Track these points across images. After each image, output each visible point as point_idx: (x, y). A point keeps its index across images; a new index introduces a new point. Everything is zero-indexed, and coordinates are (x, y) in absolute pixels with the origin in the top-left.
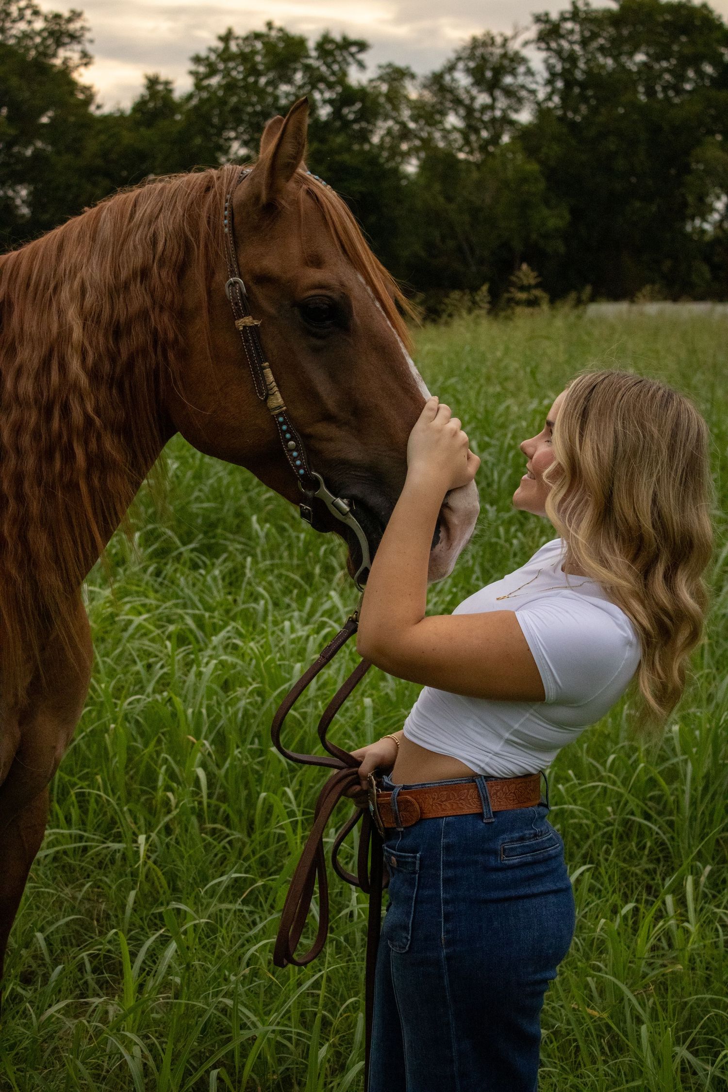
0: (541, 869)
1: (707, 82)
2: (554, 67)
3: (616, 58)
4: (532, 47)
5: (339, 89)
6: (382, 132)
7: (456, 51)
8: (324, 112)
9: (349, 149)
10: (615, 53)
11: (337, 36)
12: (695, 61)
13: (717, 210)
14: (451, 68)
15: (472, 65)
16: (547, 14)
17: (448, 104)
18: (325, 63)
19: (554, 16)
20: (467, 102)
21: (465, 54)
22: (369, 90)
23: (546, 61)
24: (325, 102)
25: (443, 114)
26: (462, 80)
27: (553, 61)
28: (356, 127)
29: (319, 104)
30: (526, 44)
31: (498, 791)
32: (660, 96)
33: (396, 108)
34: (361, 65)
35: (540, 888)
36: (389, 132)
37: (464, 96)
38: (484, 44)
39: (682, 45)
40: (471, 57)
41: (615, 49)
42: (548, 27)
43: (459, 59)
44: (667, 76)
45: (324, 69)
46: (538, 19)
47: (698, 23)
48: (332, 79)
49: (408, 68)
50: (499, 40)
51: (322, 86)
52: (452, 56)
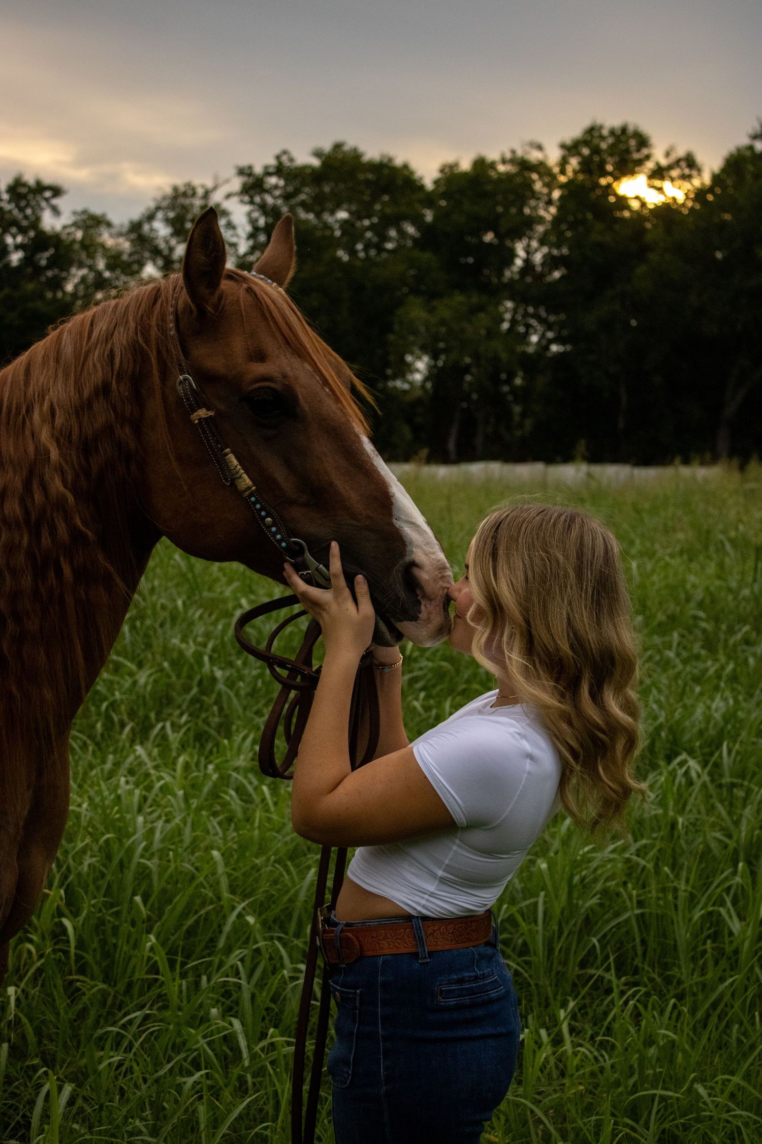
0: (480, 1012)
1: (409, 243)
2: (257, 220)
3: (318, 215)
4: (235, 200)
5: (32, 234)
6: (76, 280)
7: (155, 200)
8: (16, 258)
9: (42, 297)
10: (317, 208)
11: (30, 179)
12: (395, 221)
13: (417, 371)
14: (151, 217)
15: (171, 215)
16: (250, 167)
17: (147, 254)
18: (17, 206)
19: (258, 170)
20: (166, 252)
21: (165, 204)
22: (64, 237)
23: (249, 214)
24: (17, 247)
25: (141, 265)
26: (161, 230)
27: (256, 215)
28: (50, 274)
29: (11, 248)
30: (228, 196)
31: (435, 931)
32: (362, 255)
33: (92, 256)
34: (56, 211)
35: (479, 1032)
36: (83, 279)
37: (162, 245)
38: (185, 194)
39: (384, 204)
40: (172, 207)
41: (319, 205)
42: (251, 180)
43: (158, 208)
44: (369, 235)
45: (16, 212)
46: (241, 172)
47: (400, 182)
48: (25, 223)
49: (104, 215)
50: (200, 192)
51: (14, 230)
52: (152, 205)
